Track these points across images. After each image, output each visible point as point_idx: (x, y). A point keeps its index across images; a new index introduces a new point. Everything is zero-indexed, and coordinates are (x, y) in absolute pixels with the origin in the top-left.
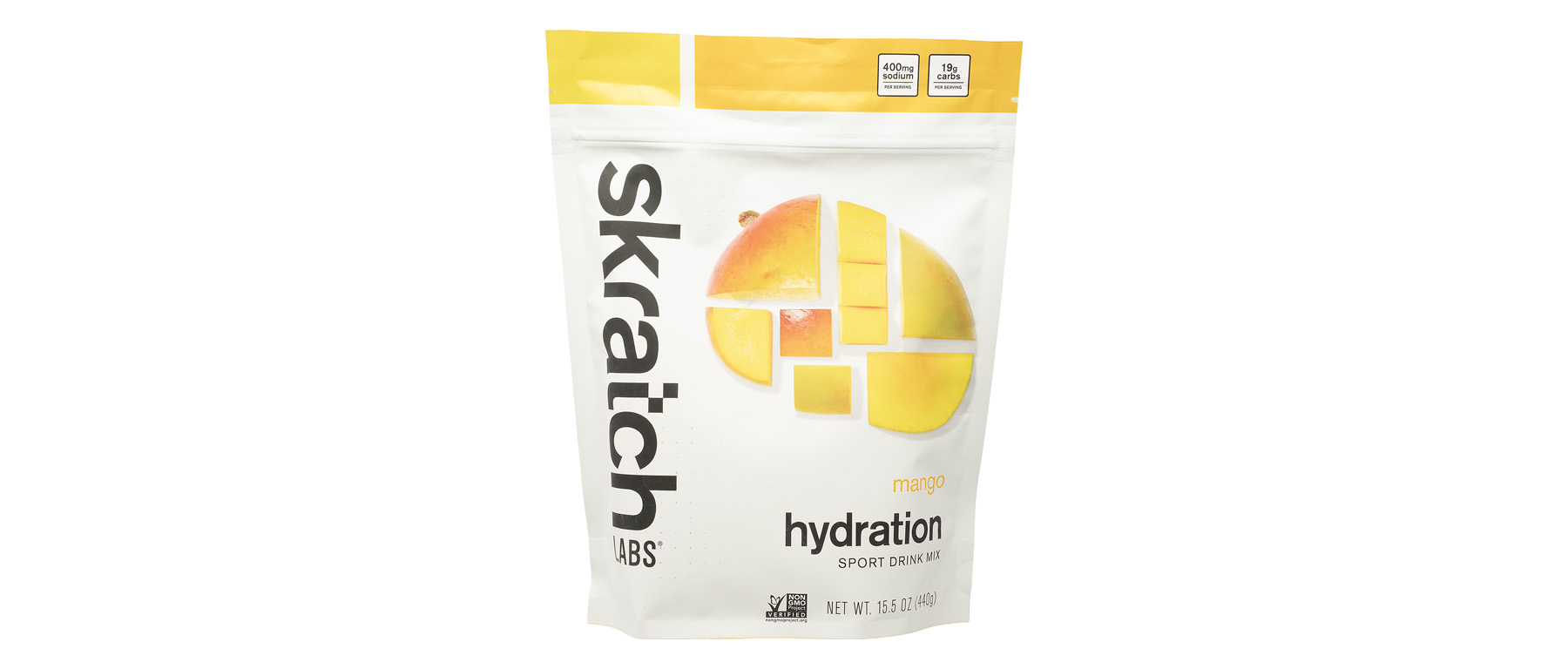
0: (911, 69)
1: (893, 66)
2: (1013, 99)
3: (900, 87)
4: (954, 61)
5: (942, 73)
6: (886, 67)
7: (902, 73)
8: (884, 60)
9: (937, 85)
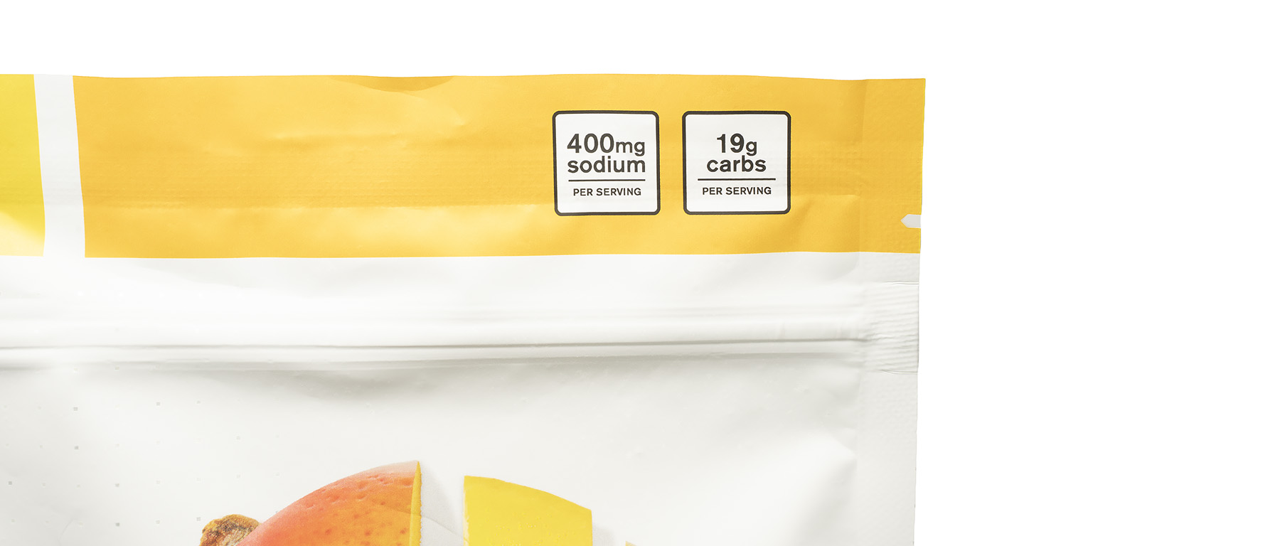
0: (640, 148)
1: (591, 140)
2: (908, 221)
3: (614, 191)
4: (749, 127)
5: (720, 157)
6: (574, 144)
7: (618, 157)
8: (568, 126)
9: (709, 184)
